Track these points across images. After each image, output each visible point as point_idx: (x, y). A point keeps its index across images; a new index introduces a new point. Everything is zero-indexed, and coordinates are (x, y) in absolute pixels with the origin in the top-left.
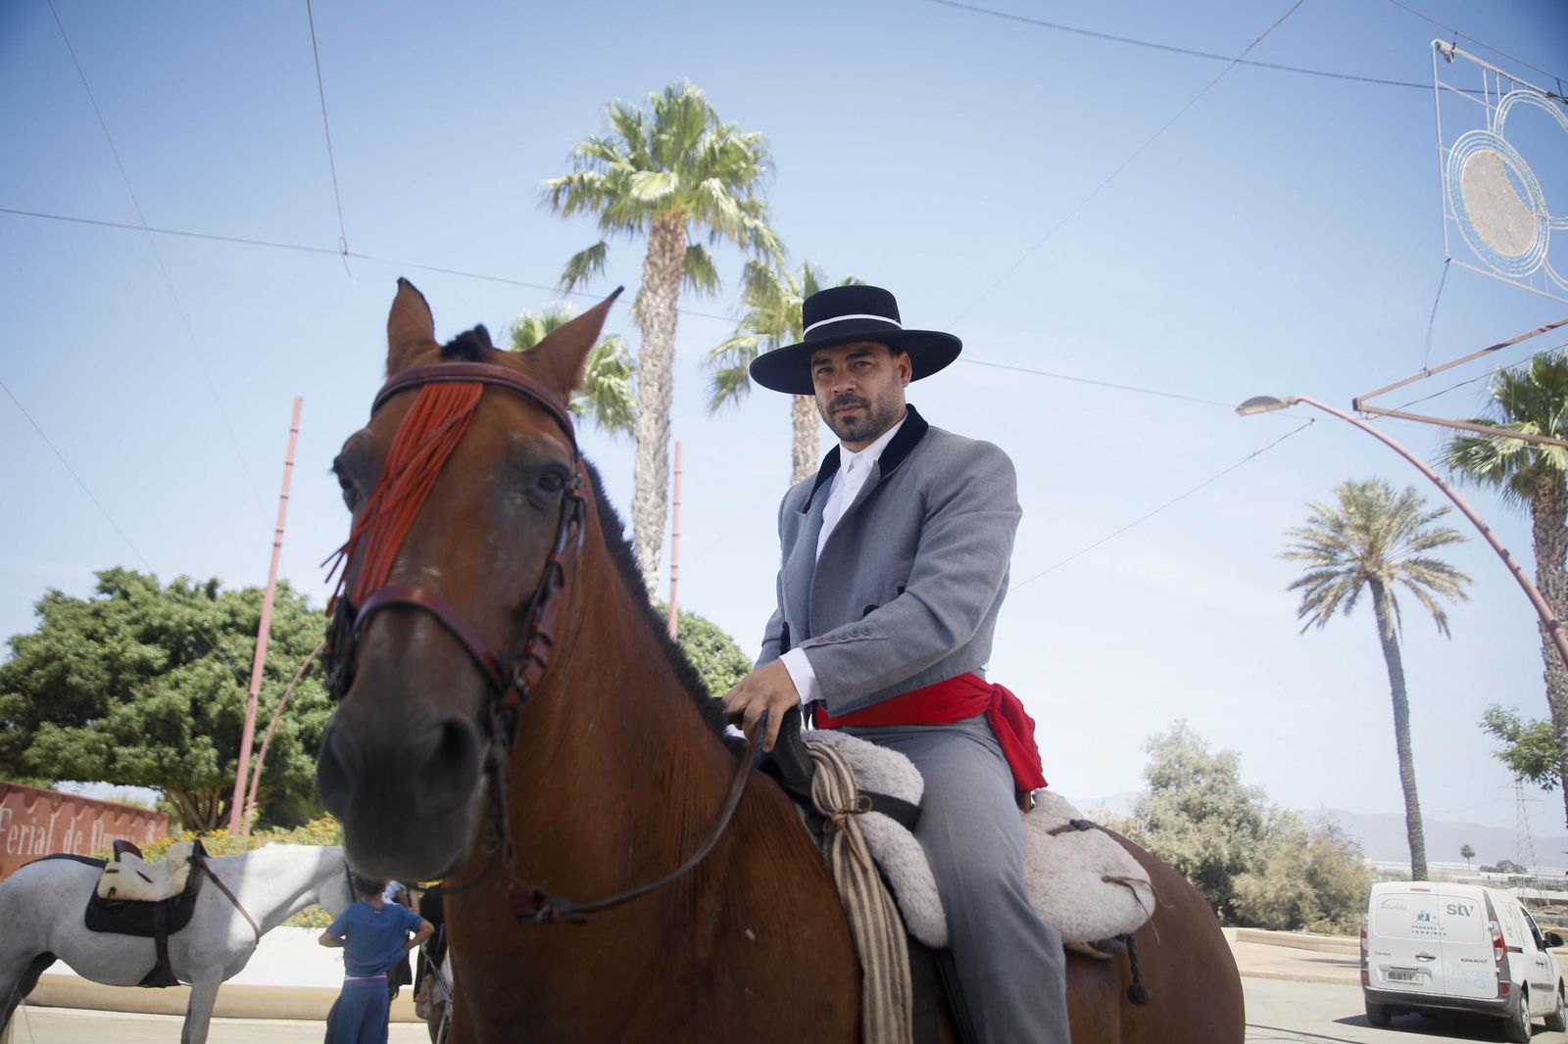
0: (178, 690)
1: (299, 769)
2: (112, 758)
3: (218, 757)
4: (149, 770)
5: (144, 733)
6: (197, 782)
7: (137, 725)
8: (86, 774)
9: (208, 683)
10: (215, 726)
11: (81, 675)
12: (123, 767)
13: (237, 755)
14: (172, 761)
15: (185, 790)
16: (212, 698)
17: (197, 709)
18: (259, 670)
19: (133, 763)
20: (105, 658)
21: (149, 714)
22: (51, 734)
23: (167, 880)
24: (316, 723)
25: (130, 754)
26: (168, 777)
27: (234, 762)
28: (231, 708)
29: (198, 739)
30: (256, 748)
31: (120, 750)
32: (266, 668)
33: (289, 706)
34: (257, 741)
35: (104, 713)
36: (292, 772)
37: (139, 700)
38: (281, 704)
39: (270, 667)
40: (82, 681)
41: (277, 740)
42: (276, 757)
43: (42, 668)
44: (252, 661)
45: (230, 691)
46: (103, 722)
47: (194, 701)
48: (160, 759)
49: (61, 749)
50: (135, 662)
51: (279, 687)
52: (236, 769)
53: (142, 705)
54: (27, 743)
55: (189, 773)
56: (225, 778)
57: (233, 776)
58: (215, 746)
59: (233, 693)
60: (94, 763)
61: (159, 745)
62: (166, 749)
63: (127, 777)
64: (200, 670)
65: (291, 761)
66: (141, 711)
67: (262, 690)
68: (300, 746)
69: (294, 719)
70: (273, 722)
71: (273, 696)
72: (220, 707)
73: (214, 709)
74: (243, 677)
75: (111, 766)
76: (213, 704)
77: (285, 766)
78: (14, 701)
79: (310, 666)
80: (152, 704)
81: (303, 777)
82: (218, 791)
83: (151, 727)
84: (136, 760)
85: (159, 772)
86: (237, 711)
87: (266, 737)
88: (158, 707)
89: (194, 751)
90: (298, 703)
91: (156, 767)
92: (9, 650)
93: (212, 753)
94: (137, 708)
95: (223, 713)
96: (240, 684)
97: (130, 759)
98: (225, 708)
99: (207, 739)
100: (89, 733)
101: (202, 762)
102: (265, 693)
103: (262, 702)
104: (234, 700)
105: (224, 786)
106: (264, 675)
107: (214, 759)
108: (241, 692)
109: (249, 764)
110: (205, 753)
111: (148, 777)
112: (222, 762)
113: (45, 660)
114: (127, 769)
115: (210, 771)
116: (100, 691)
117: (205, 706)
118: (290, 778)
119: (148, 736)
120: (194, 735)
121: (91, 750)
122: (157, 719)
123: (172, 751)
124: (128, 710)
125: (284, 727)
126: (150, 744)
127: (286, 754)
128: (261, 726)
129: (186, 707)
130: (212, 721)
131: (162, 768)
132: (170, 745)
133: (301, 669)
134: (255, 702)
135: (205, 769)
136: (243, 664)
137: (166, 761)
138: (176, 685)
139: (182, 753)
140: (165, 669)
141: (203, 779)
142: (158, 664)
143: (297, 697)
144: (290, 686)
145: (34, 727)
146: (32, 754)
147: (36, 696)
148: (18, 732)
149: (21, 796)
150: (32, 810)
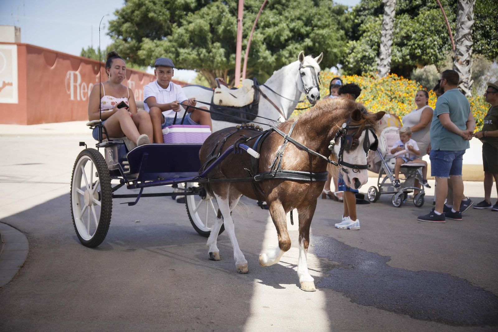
0: (203, 19)
1: (265, 58)
2: (178, 54)
3: (225, 53)
4: (194, 61)
5: (190, 42)
6: (217, 66)
7: (186, 37)
9: (216, 15)
10: (222, 37)
11: (155, 12)
12: (183, 59)
13: (235, 52)
14: (205, 55)
15: (210, 71)
16: (219, 23)
17: (213, 30)
18: (241, 8)
19: (187, 57)
21: (191, 32)
22: (147, 44)
23: (244, 96)
24: (272, 34)
25: (185, 53)
26: (203, 65)
27: (233, 56)
28: (228, 28)
29: (215, 44)
30: (244, 48)
31: (182, 51)
32: (245, 6)
33: (257, 27)
34: (243, 44)
35: (169, 33)
36: (261, 60)
37: (185, 25)
38: (254, 26)
39: (247, 5)
40: (155, 15)
41: (253, 43)
42: (253, 53)
43: (138, 10)
45: (227, 19)
46: (170, 37)
47: (211, 25)
48: (199, 55)
49: (153, 51)
50: (182, 5)
51: (252, 16)
52: (235, 59)
53: (187, 27)
54: (139, 48)
55: (212, 62)
56: (230, 64)
57: (233, 62)
58: (222, 47)
59: (229, 19)
60: (170, 57)
61: (197, 48)
62: (201, 50)
64: (213, 8)
65: (260, 54)
66: (187, 30)
67: (244, 18)
68: (264, 47)
69: (261, 33)
70: (251, 34)
71: (250, 21)
72: (223, 27)
73: (221, 29)
74: (234, 12)
75: (177, 59)
76: (220, 26)
77: (258, 57)
78: (130, 28)
80: (191, 27)
81: (269, 62)
82: (226, 71)
83: (193, 39)
84: (188, 56)
85: (199, 62)
86: (232, 29)
87: (248, 43)
88: (194, 28)
89: (214, 50)
90: (262, 24)
91: (197, 59)
93: (222, 51)
94: (185, 29)
95: (225, 31)
96: (233, 15)
97: (186, 55)
98: (226, 28)
99: (218, 44)
100: (165, 42)
101: (218, 55)
102: (246, 20)
103: (244, 24)
104: (229, 24)
105: (229, 69)
106: (244, 10)
107: (223, 54)
108: (233, 20)
109: (241, 56)
110: (219, 51)
111: (194, 64)
112: (227, 55)
113: (139, 6)
114: (185, 60)
115: (222, 60)
116: (165, 21)
117: (216, 27)
118: (261, 63)
119: (192, 44)
120: (213, 43)
121: (167, 51)
122: (195, 34)
123: (204, 51)
124: (181, 30)
125: (256, 37)
126: (194, 48)
127: (258, 51)
128: (245, 37)
129: (207, 28)
130: (220, 35)
131: (200, 59)
132: (203, 48)
133: (263, 5)
134: (241, 24)
135: (220, 59)
136: (233, 5)
137: (202, 56)
138: (202, 17)
139: (209, 52)
140: (197, 9)
141: (219, 65)
142: (193, 6)
143: (261, 21)
144: (258, 15)
145: (140, 41)
146: (142, 53)
147: (138, 25)
148: (132, 42)
149: (136, 76)
150: (142, 82)
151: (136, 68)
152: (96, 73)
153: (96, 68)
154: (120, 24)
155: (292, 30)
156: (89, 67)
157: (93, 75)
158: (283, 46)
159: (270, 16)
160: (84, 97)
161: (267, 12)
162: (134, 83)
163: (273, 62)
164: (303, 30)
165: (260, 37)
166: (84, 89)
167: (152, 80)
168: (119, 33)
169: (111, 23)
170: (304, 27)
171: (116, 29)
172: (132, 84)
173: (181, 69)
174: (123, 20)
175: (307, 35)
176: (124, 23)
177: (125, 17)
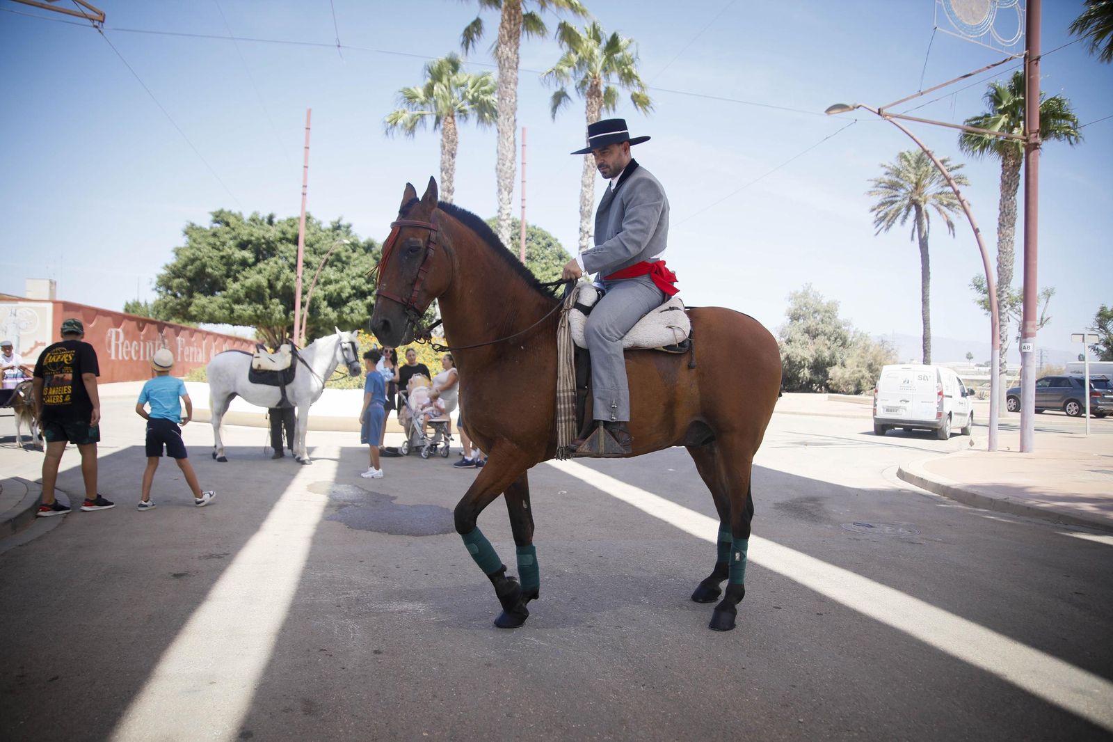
0: (261, 275)
1: (326, 315)
2: (232, 311)
3: (284, 310)
4: (250, 317)
5: (245, 298)
6: (274, 323)
7: (242, 294)
8: (221, 320)
9: (276, 271)
10: (280, 293)
11: (211, 267)
12: (237, 316)
13: (293, 308)
14: (261, 312)
15: (269, 328)
16: (278, 279)
17: (271, 286)
18: (300, 264)
20: (222, 257)
21: (247, 288)
22: (200, 300)
24: (333, 291)
25: (241, 309)
26: (260, 321)
27: (293, 312)
28: (287, 284)
29: (273, 300)
30: (303, 305)
31: (236, 307)
32: (304, 262)
33: (318, 283)
34: (303, 301)
35: (223, 288)
36: (323, 317)
37: (241, 280)
38: (314, 281)
39: (306, 261)
40: (212, 271)
41: (314, 300)
42: (314, 309)
43: (192, 265)
44: (296, 258)
45: (287, 275)
46: (224, 293)
47: (269, 280)
48: (256, 311)
49: (207, 307)
50: (239, 260)
51: (312, 272)
52: (294, 316)
53: (243, 282)
54: (189, 304)
55: (270, 318)
56: (289, 321)
57: (292, 319)
58: (281, 304)
59: (289, 276)
60: (224, 314)
61: (254, 304)
62: (258, 306)
63: (240, 321)
64: (272, 264)
65: (321, 311)
66: (243, 285)
67: (303, 274)
68: (325, 303)
69: (321, 290)
70: (310, 291)
71: (309, 277)
72: (282, 283)
73: (279, 285)
74: (293, 267)
75: (232, 315)
76: (278, 282)
77: (319, 314)
78: (181, 283)
79: (327, 260)
80: (248, 283)
81: (330, 319)
82: (285, 327)
83: (249, 295)
84: (244, 312)
85: (255, 318)
86: (291, 286)
87: (307, 299)
88: (251, 284)
89: (272, 307)
90: (322, 280)
91: (254, 315)
92: (173, 255)
93: (281, 307)
94: (241, 284)
95: (284, 287)
96: (292, 271)
97: (241, 311)
98: (284, 284)
99: (276, 301)
100: (219, 298)
101: (277, 312)
102: (305, 275)
103: (304, 281)
104: (288, 280)
105: (288, 325)
106: (303, 266)
107: (282, 310)
108: (292, 276)
109: (300, 314)
110: (277, 308)
111: (250, 321)
112: (286, 312)
113: (192, 261)
114: (240, 317)
115: (281, 316)
116: (221, 277)
117: (274, 283)
118: (322, 320)
119: (248, 299)
120: (271, 299)
121: (222, 307)
122: (252, 290)
123: (261, 307)
124: (237, 286)
125: (316, 293)
126: (250, 304)
127: (318, 307)
128: (305, 293)
129: (265, 284)
130: (279, 291)
131: (257, 316)
132: (260, 304)
133: (323, 262)
134: (300, 280)
135: (278, 316)
136: (292, 260)
137: (259, 312)
138: (260, 272)
139: (266, 308)
140: (255, 264)
141: (278, 321)
142: (251, 260)
143: (322, 277)
144: (317, 272)
145: (191, 296)
146: (193, 310)
147: (190, 280)
148: (184, 298)
149: (187, 332)
150: (193, 339)
151: (185, 324)
152: (141, 329)
153: (141, 325)
154: (170, 279)
155: (353, 288)
156: (134, 324)
157: (137, 332)
158: (345, 302)
159: (331, 273)
160: (127, 356)
161: (328, 268)
162: (183, 340)
163: (335, 318)
164: (365, 288)
165: (321, 294)
166: (127, 348)
167: (204, 336)
168: (169, 288)
169: (159, 277)
170: (366, 284)
171: (165, 284)
172: (182, 341)
173: (237, 325)
174: (173, 275)
175: (370, 293)
176: (174, 278)
177: (176, 273)
